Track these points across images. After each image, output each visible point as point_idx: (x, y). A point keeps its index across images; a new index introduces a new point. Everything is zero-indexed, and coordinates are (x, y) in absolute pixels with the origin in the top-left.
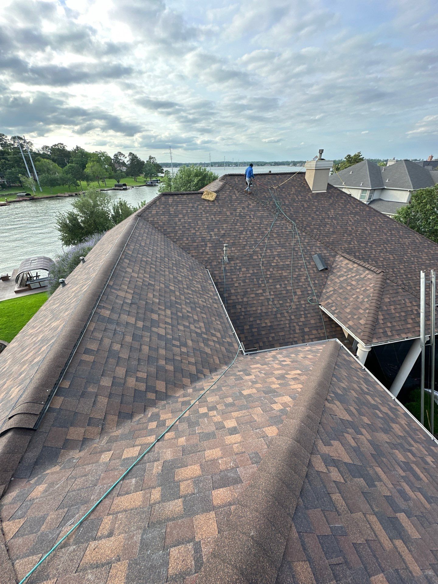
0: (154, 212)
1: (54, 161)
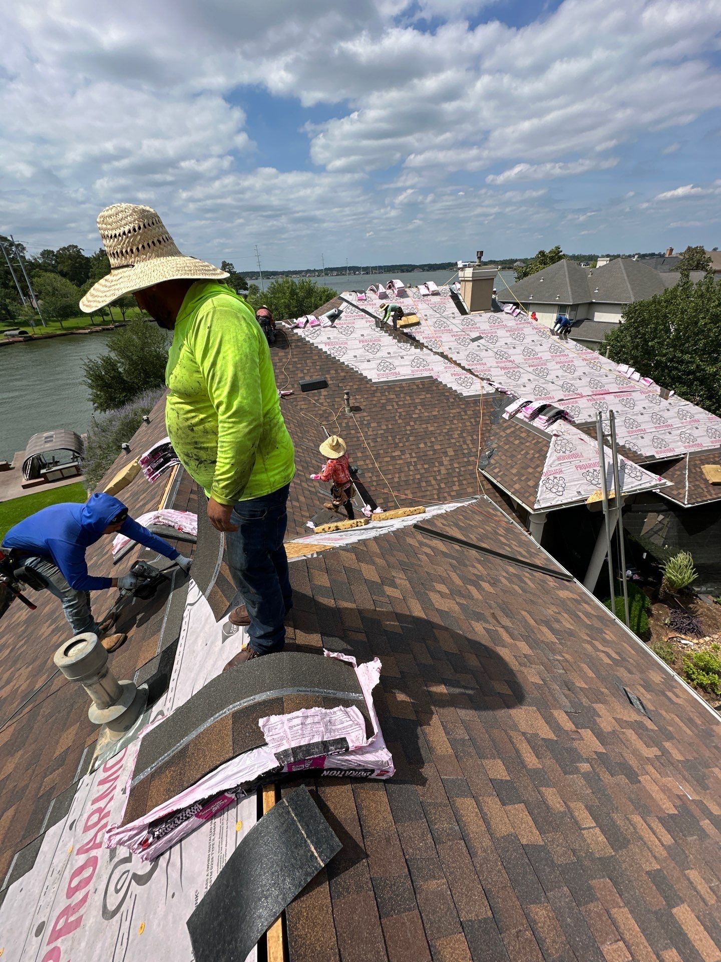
1: (64, 274)
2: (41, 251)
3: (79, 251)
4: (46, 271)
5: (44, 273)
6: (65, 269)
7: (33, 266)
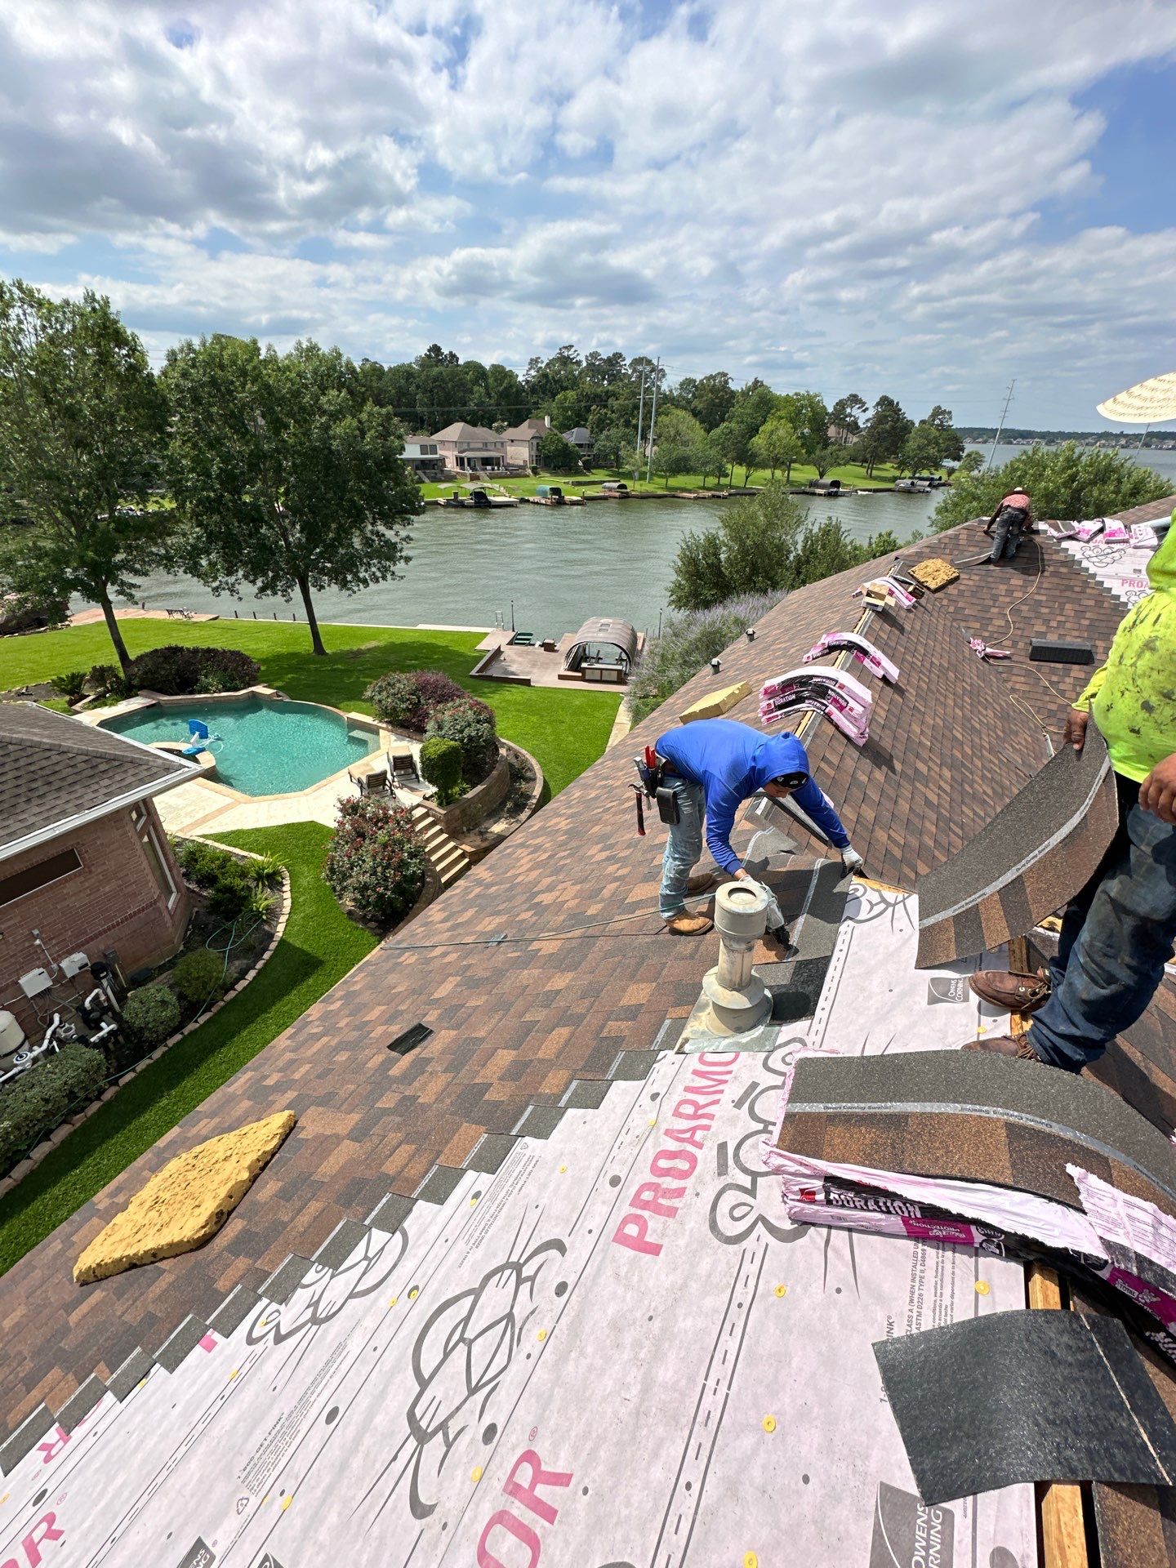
1: (695, 413)
2: (681, 379)
3: (726, 382)
4: (677, 407)
5: (675, 411)
6: (700, 406)
7: (667, 399)
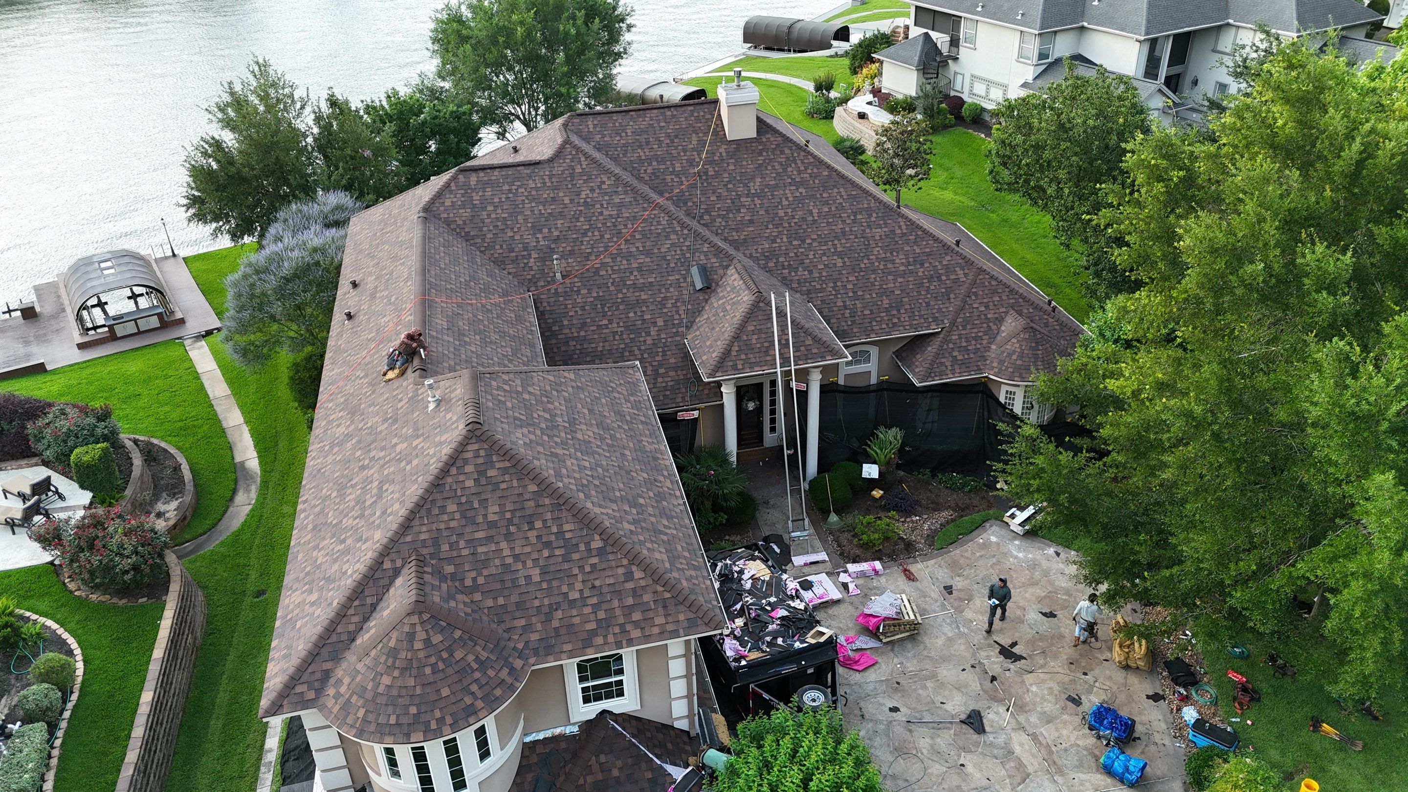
0: (448, 203)
